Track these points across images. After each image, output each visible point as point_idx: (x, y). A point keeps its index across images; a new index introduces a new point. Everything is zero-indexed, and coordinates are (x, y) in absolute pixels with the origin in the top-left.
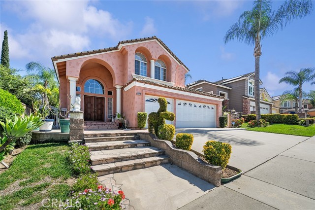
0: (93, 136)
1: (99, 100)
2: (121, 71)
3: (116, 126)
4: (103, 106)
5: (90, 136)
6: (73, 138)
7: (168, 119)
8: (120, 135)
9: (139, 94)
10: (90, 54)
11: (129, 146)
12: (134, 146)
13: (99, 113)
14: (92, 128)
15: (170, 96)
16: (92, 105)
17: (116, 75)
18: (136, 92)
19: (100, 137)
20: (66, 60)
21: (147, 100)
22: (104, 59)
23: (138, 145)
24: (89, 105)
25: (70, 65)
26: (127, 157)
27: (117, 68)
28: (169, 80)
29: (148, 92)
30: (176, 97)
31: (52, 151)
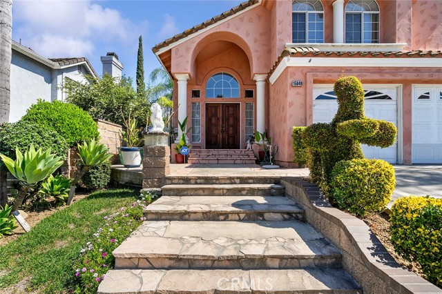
0: (181, 181)
1: (231, 109)
2: (263, 45)
3: (252, 157)
4: (237, 119)
5: (176, 181)
6: (148, 183)
7: (369, 141)
8: (238, 181)
9: (297, 84)
10: (206, 27)
11: (242, 216)
12: (255, 216)
13: (231, 132)
14: (207, 162)
15: (388, 77)
16: (218, 119)
17: (253, 55)
18: (290, 81)
19: (196, 183)
20: (171, 46)
21: (321, 97)
22: (231, 30)
23: (266, 216)
24: (214, 121)
25: (176, 54)
26: (206, 258)
27: (256, 41)
28: (389, 38)
29: (320, 76)
30: (412, 76)
31: (105, 208)
